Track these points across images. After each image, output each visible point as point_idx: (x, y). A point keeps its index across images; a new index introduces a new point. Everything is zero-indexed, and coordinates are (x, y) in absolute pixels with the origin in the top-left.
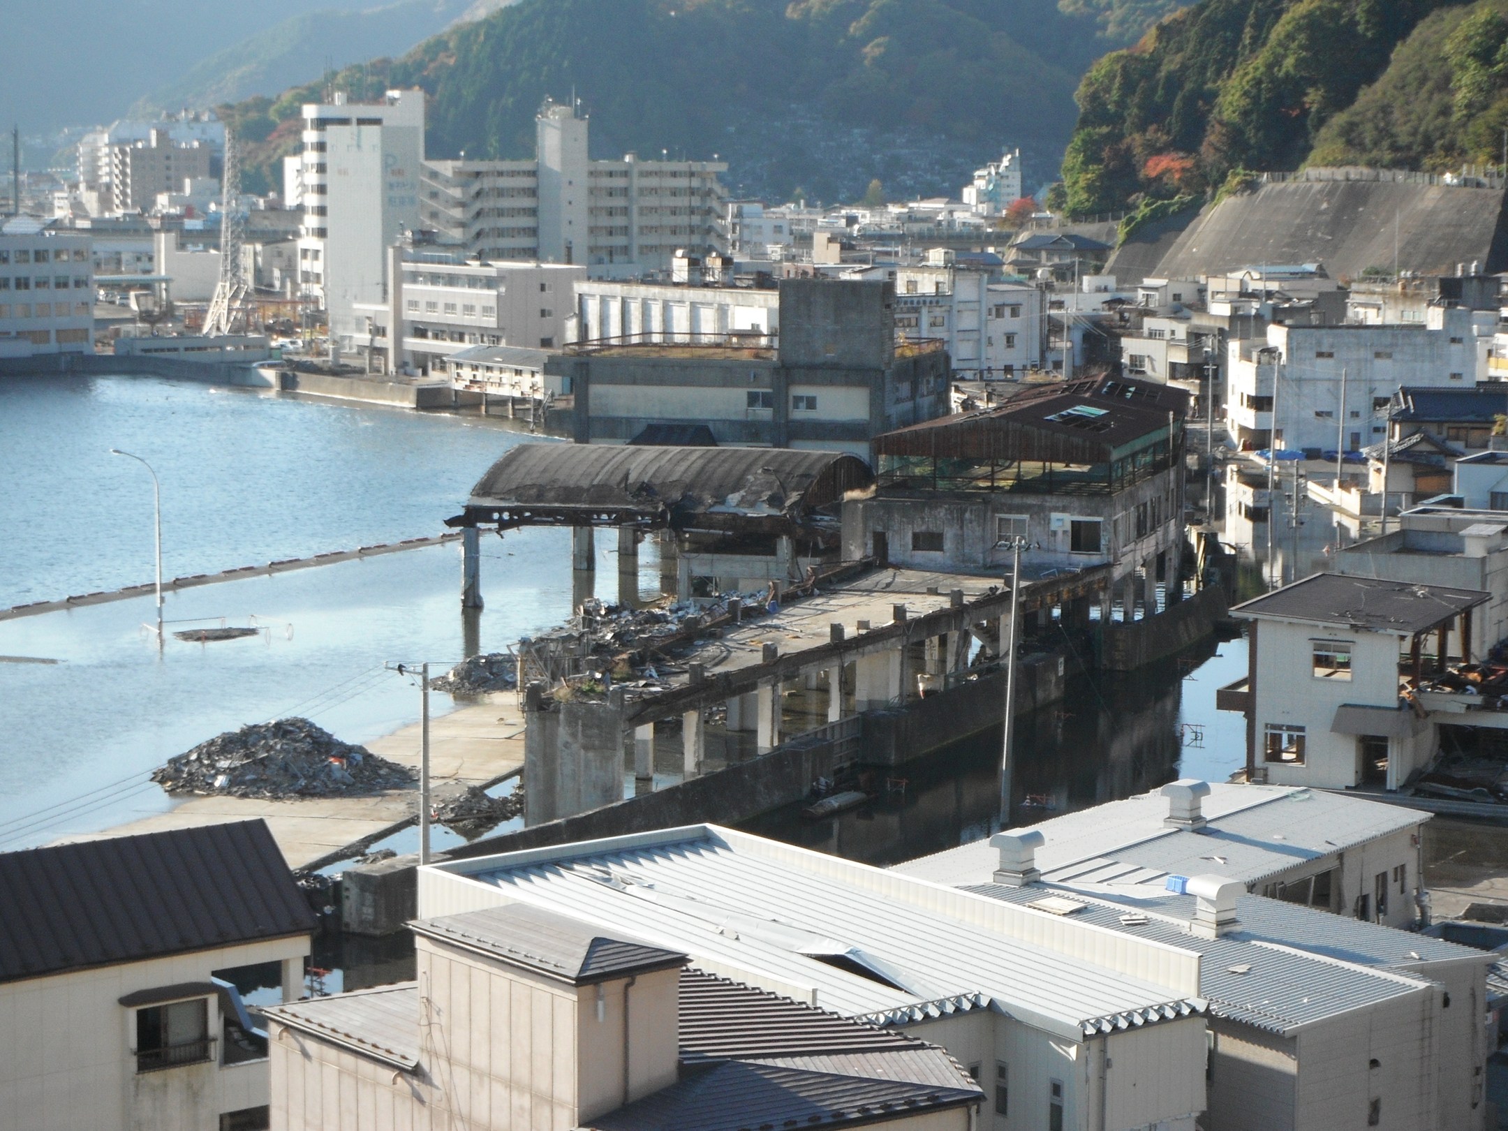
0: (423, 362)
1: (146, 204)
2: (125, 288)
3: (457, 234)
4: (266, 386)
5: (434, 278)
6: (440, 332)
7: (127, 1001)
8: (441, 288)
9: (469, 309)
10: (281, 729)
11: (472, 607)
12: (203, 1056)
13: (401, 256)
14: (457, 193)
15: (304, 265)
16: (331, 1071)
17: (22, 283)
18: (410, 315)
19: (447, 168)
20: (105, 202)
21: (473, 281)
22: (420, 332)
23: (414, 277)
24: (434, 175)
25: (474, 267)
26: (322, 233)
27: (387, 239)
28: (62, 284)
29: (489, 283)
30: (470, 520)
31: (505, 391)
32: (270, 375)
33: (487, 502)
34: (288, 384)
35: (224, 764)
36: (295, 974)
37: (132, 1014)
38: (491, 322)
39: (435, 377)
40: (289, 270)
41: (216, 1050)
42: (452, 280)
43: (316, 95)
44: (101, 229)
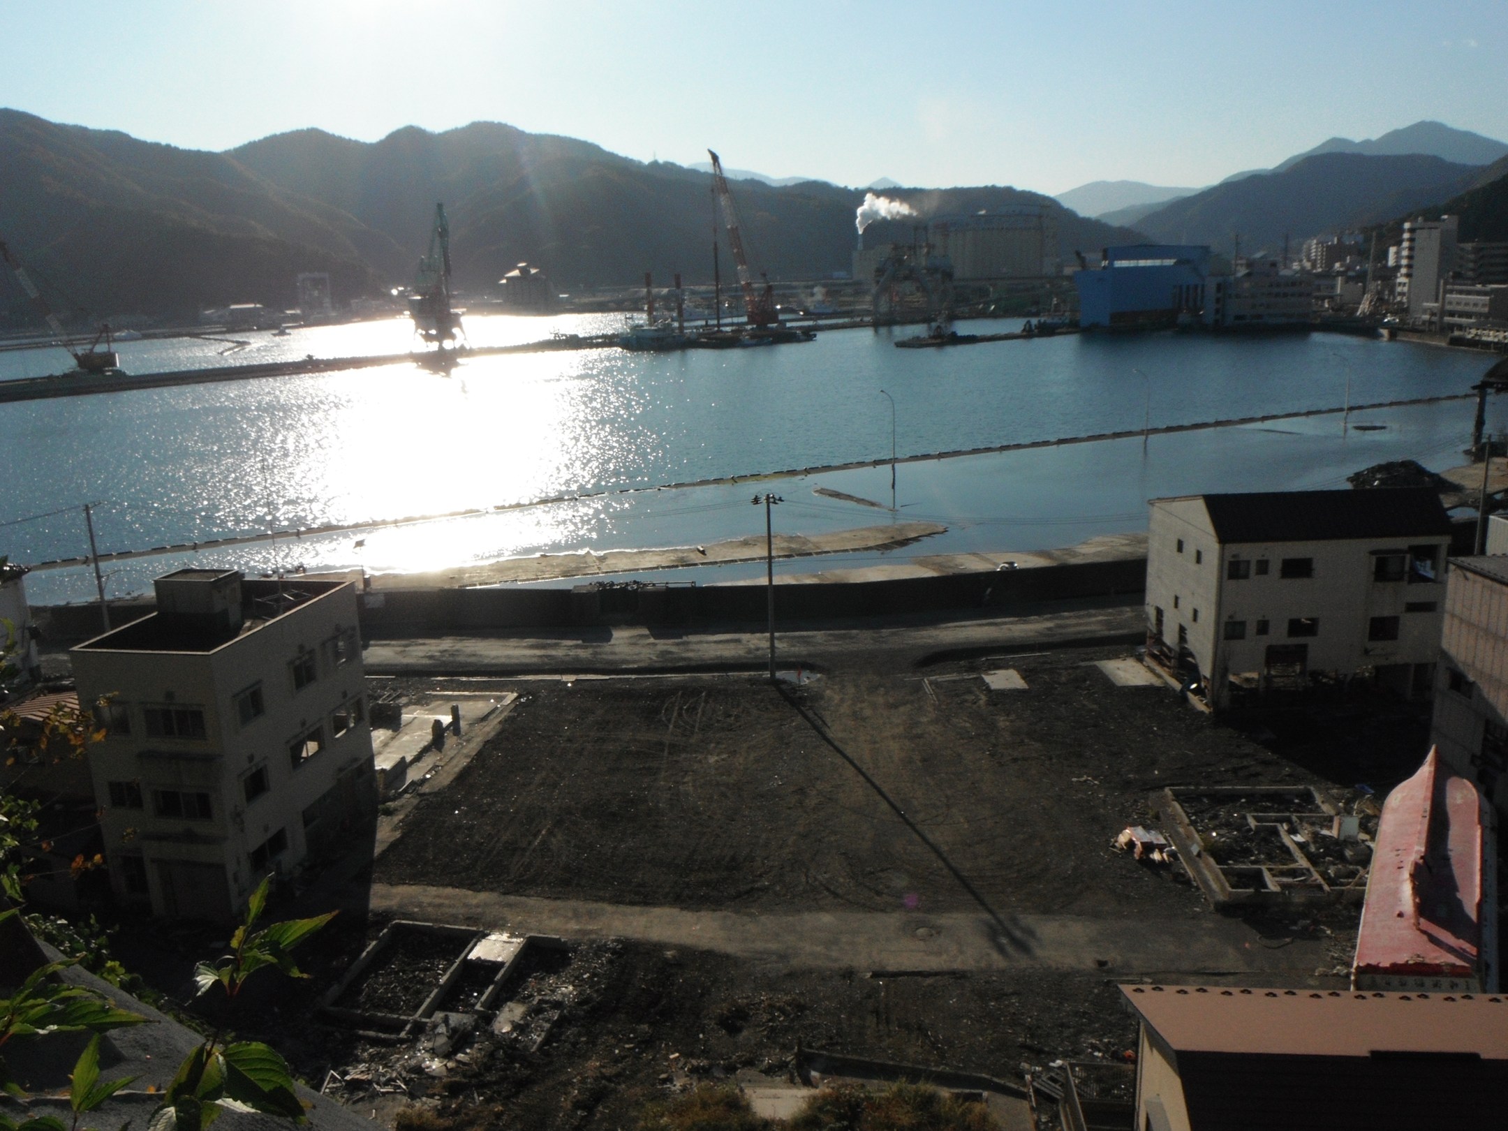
0: (1452, 327)
1: (1330, 264)
2: (1323, 299)
3: (1470, 274)
4: (1382, 336)
5: (1461, 292)
6: (1461, 315)
7: (1373, 553)
8: (1463, 296)
9: (1475, 305)
10: (1404, 464)
12: (1401, 579)
13: (1446, 283)
14: (1472, 257)
15: (1399, 289)
16: (1478, 586)
18: (1448, 307)
19: (1469, 246)
20: (1314, 266)
21: (1479, 293)
22: (1452, 314)
23: (1451, 292)
24: (1462, 249)
25: (1479, 287)
26: (1408, 275)
27: (1440, 276)
28: (1301, 295)
29: (1485, 293)
30: (1482, 388)
31: (1490, 339)
32: (1385, 332)
33: (1492, 380)
34: (1393, 336)
35: (1379, 476)
36: (1443, 552)
37: (1374, 559)
38: (1486, 310)
39: (1457, 333)
40: (1392, 291)
41: (1406, 577)
42: (1469, 293)
43: (1410, 217)
44: (1318, 276)
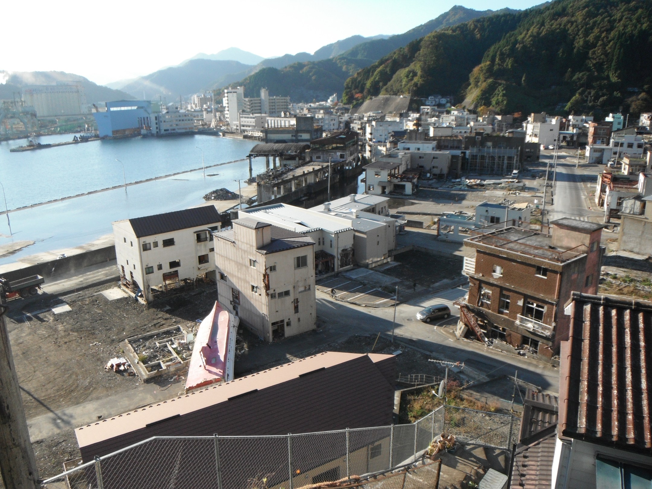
0: (244, 131)
1: (202, 106)
2: (199, 120)
3: (249, 110)
4: (220, 135)
5: (245, 117)
6: (247, 126)
7: (195, 233)
8: (246, 119)
9: (251, 122)
10: (221, 190)
11: (251, 170)
12: (206, 240)
13: (240, 114)
14: (248, 103)
15: (226, 116)
16: (222, 242)
17: (183, 120)
18: (242, 123)
19: (247, 99)
20: (196, 106)
21: (251, 118)
22: (243, 126)
23: (242, 117)
24: (245, 101)
25: (251, 115)
26: (228, 110)
27: (238, 112)
28: (189, 120)
29: (254, 118)
30: (250, 156)
31: (256, 135)
32: (221, 134)
33: (252, 153)
34: (224, 135)
35: (213, 195)
36: (219, 227)
37: (196, 234)
38: (254, 124)
39: (246, 133)
40: (224, 117)
41: (208, 239)
42: (248, 118)
43: (227, 88)
44: (195, 111)
